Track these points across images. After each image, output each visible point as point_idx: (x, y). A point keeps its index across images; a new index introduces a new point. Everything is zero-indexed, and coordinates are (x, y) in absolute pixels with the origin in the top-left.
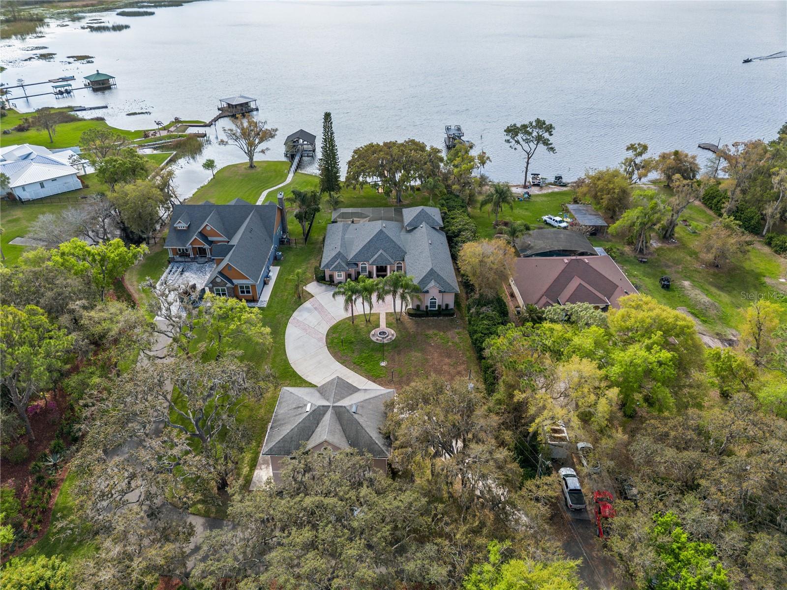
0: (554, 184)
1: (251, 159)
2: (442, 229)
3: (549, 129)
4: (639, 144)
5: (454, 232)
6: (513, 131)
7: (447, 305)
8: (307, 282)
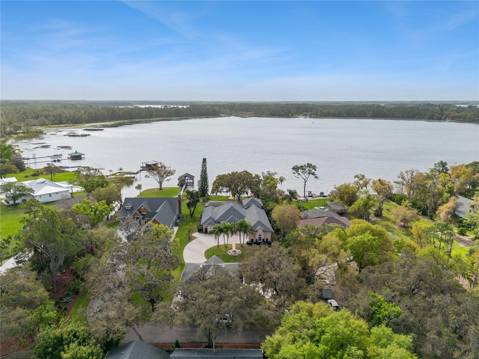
0: (320, 196)
1: (161, 185)
2: (262, 208)
3: (314, 168)
4: (360, 175)
5: (269, 210)
6: (296, 169)
7: (267, 239)
8: (193, 232)
